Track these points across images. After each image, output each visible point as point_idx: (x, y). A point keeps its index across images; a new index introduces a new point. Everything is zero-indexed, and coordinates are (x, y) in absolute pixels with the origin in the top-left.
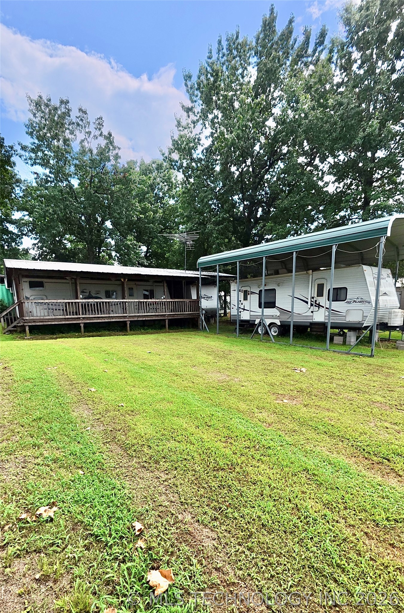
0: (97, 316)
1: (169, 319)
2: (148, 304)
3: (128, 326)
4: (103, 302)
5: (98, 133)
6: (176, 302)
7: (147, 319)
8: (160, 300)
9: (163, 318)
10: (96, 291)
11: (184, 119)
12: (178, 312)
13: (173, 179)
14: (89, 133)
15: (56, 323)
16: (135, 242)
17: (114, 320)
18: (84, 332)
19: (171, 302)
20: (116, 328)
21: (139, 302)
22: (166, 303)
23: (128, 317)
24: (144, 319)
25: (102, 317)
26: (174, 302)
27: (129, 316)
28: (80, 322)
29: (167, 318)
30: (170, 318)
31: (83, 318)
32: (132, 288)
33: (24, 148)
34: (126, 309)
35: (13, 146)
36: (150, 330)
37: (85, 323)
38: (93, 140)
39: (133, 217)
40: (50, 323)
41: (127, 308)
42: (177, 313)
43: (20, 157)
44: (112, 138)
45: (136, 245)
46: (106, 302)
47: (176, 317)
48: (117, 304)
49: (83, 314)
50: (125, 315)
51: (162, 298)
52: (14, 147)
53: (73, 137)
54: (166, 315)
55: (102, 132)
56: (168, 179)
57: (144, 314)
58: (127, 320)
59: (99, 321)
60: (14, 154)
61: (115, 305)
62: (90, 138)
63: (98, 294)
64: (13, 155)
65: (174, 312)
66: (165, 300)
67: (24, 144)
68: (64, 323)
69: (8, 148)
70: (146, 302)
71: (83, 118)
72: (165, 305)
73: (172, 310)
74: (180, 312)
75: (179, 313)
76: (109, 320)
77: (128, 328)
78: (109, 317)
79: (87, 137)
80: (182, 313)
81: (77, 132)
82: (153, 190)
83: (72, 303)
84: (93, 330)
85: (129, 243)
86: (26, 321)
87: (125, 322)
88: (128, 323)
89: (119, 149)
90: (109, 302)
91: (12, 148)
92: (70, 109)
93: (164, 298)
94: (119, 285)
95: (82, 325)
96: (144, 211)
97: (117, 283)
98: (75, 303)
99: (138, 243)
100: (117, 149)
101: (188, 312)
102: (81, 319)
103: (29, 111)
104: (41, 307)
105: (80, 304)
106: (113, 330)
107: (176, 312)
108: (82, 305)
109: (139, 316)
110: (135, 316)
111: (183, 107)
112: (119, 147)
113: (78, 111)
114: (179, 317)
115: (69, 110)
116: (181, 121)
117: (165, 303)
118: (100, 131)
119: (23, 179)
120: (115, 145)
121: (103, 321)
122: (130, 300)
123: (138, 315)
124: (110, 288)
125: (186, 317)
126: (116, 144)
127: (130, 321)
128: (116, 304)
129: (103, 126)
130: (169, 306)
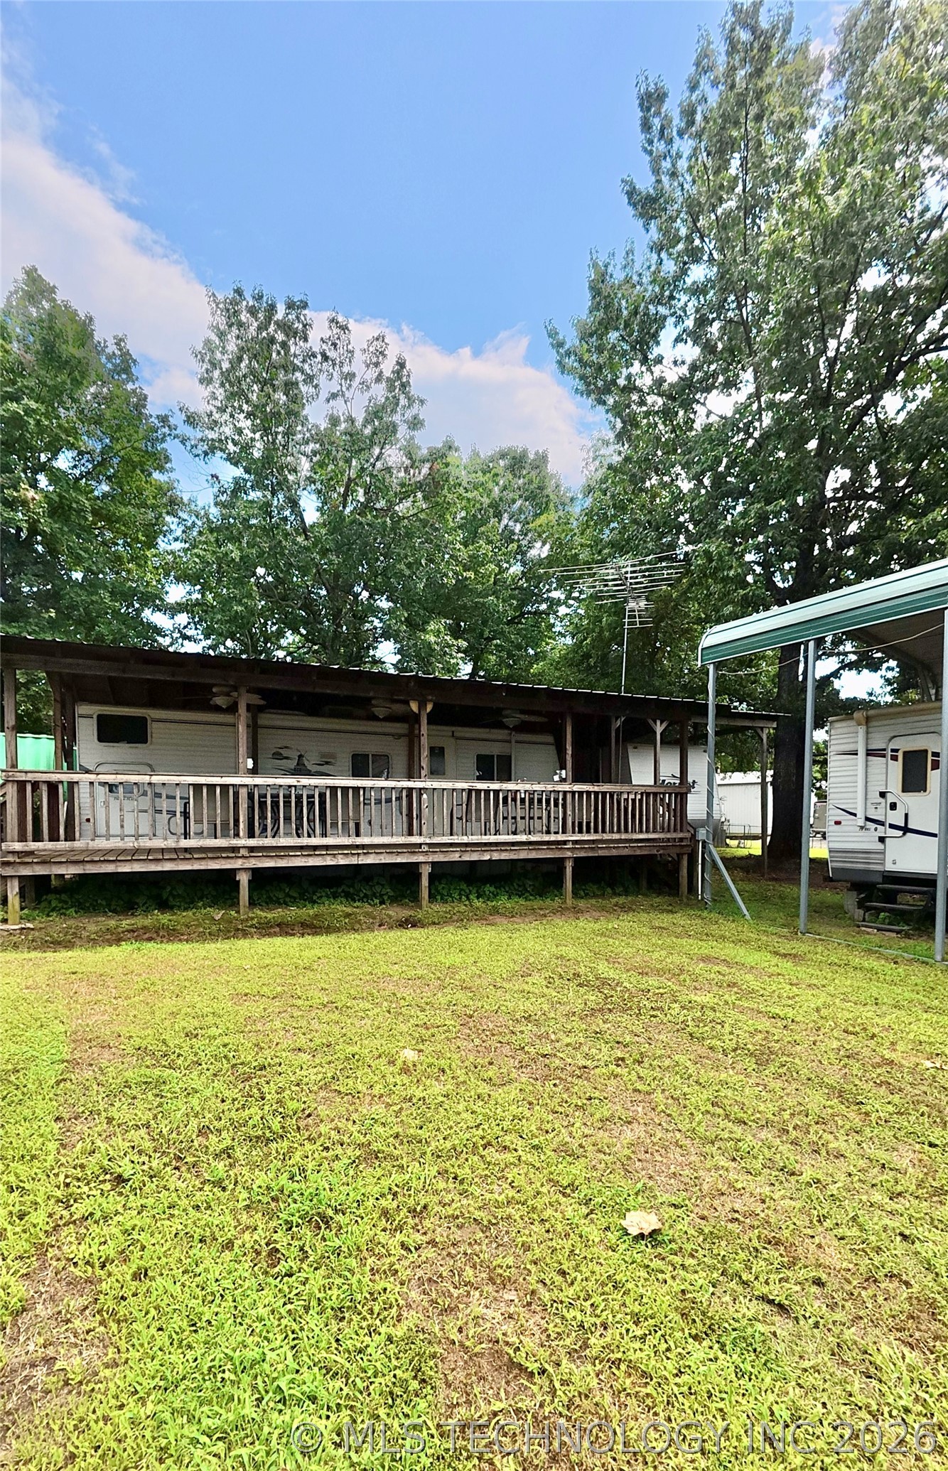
0: (305, 841)
1: (576, 860)
2: (505, 799)
3: (425, 882)
4: (334, 789)
5: (372, 374)
6: (604, 794)
7: (496, 856)
8: (550, 788)
9: (558, 855)
10: (323, 756)
11: (619, 266)
12: (612, 831)
13: (548, 491)
14: (351, 376)
15: (138, 868)
16: (448, 638)
17: (370, 860)
18: (252, 904)
19: (588, 793)
20: (378, 889)
21: (470, 791)
22: (569, 796)
23: (425, 848)
24: (487, 857)
25: (327, 847)
26: (596, 793)
27: (430, 845)
28: (238, 864)
29: (569, 854)
30: (582, 854)
31: (252, 849)
32: (442, 750)
33: (191, 420)
34: (419, 817)
35: (166, 416)
36: (503, 902)
37: (255, 872)
38: (358, 393)
39: (446, 576)
40: (110, 868)
41: (426, 812)
42: (606, 837)
43: (183, 442)
44: (405, 372)
45: (449, 646)
46: (345, 790)
47: (601, 853)
48: (389, 801)
49: (251, 834)
50: (415, 839)
51: (556, 778)
52: (170, 419)
53: (312, 390)
54: (565, 842)
55: (381, 372)
56: (539, 488)
57: (485, 839)
58: (421, 859)
59: (312, 862)
60: (170, 435)
61: (379, 802)
62: (352, 390)
63: (327, 763)
64: (168, 438)
65: (596, 831)
66: (566, 787)
67: (192, 410)
68: (168, 867)
69: (156, 421)
70: (497, 792)
71: (338, 342)
72: (564, 806)
73: (588, 824)
74: (619, 831)
75: (616, 836)
76: (354, 861)
77: (425, 893)
78: (357, 847)
79: (344, 389)
80: (624, 836)
81: (322, 380)
82: (498, 515)
83: (211, 787)
84: (288, 895)
85: (433, 639)
86: (11, 859)
87: (413, 869)
88: (426, 871)
89: (422, 402)
90: (356, 790)
91: (164, 419)
92: (309, 322)
93: (563, 780)
94: (400, 736)
95: (244, 879)
96: (475, 563)
97: (393, 731)
98: (225, 788)
99: (456, 639)
100: (416, 405)
101: (647, 831)
102: (243, 852)
103: (209, 328)
104: (128, 805)
105: (243, 793)
106: (366, 896)
107: (604, 831)
108: (251, 796)
109: (466, 845)
110: (451, 845)
111: (630, 194)
112: (423, 397)
113: (327, 324)
114: (614, 853)
115: (305, 326)
116: (609, 271)
117: (564, 799)
118: (378, 370)
119: (185, 500)
120: (412, 393)
121: (329, 861)
122: (436, 785)
123: (465, 839)
124: (371, 746)
125: (638, 852)
126: (414, 391)
127: (433, 863)
128: (384, 799)
129: (385, 356)
130: (581, 810)
